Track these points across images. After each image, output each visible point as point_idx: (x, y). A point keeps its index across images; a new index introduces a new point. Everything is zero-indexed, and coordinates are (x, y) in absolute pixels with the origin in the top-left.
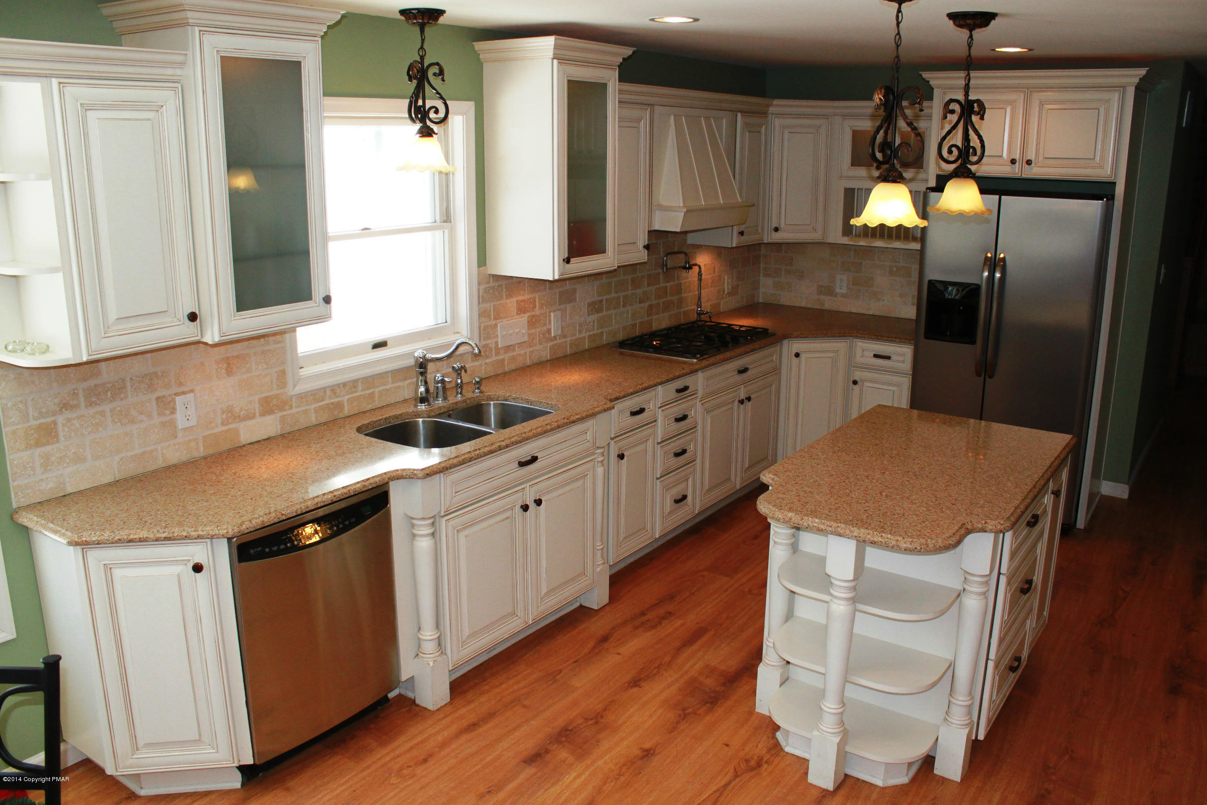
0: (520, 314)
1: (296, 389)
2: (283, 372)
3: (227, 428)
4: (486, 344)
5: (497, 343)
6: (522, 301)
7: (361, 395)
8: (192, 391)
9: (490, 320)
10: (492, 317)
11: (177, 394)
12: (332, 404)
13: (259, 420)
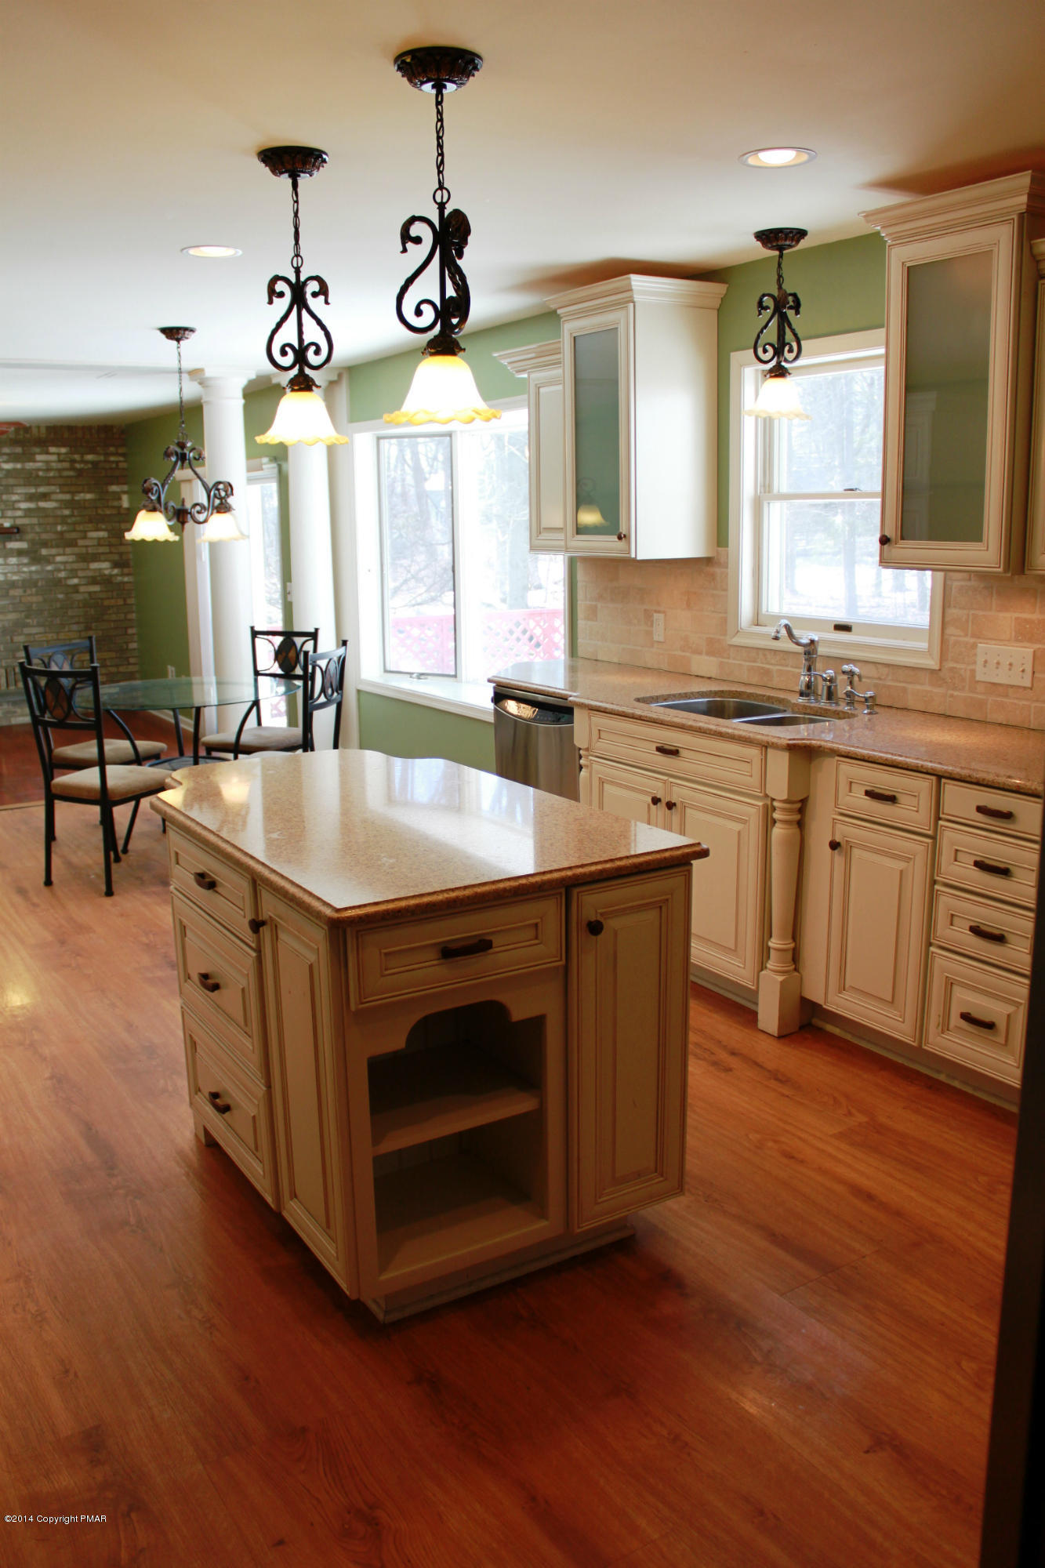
0: (1021, 641)
1: (734, 640)
2: (725, 620)
3: (683, 654)
4: (955, 668)
5: (973, 672)
6: (1026, 621)
7: (789, 671)
8: (664, 612)
9: (966, 635)
10: (970, 632)
11: (656, 611)
12: (763, 668)
13: (704, 657)
